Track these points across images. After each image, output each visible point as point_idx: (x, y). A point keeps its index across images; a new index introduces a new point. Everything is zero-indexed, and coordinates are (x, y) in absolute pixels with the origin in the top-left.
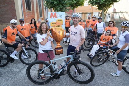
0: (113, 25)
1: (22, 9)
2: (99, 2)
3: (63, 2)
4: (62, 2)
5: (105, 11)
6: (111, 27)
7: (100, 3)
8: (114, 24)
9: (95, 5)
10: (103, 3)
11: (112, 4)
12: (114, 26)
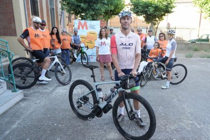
0: (163, 38)
1: (25, 12)
2: (146, 11)
3: (95, 6)
4: (93, 6)
5: (155, 25)
6: (162, 40)
7: (149, 13)
8: (165, 37)
9: (141, 15)
10: (152, 13)
11: (165, 15)
12: (165, 39)
